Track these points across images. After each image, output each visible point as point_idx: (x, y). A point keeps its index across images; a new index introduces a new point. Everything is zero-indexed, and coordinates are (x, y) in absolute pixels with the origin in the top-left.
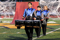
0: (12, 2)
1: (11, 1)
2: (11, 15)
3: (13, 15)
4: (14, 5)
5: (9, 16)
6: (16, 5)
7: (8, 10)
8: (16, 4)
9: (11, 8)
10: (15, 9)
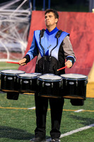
0: (19, 11)
1: (15, 8)
2: (13, 52)
3: (21, 52)
4: (25, 20)
5: (8, 54)
6: (30, 21)
7: (5, 36)
8: (30, 17)
9: (14, 28)
10: (26, 31)
